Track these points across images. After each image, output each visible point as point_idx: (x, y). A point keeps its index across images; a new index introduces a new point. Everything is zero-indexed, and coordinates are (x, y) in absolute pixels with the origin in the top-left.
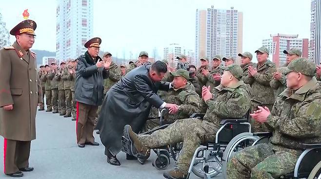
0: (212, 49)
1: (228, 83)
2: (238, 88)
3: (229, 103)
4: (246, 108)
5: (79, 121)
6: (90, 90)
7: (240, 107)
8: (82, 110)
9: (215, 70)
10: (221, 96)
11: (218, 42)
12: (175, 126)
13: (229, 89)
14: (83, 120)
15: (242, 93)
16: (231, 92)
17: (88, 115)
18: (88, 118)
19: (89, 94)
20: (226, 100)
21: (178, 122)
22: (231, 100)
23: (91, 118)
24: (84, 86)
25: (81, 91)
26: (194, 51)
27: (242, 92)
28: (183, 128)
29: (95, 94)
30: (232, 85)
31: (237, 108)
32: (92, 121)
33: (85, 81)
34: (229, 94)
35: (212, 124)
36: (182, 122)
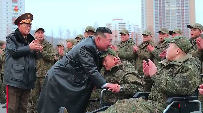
0: (161, 24)
1: (174, 57)
2: (186, 61)
3: (177, 78)
4: (195, 84)
5: (10, 106)
6: (20, 71)
7: (190, 82)
8: (13, 94)
9: (161, 45)
10: (167, 71)
11: (168, 15)
12: (116, 107)
13: (175, 63)
14: (14, 105)
15: (190, 67)
16: (178, 66)
17: (20, 100)
18: (20, 104)
19: (19, 76)
20: (173, 75)
21: (120, 102)
22: (179, 75)
23: (23, 104)
24: (14, 67)
25: (11, 73)
26: (140, 27)
27: (190, 65)
28: (125, 109)
29: (26, 75)
30: (179, 59)
31: (186, 84)
32: (25, 106)
33: (15, 62)
34: (176, 69)
35: (157, 103)
36: (124, 103)
